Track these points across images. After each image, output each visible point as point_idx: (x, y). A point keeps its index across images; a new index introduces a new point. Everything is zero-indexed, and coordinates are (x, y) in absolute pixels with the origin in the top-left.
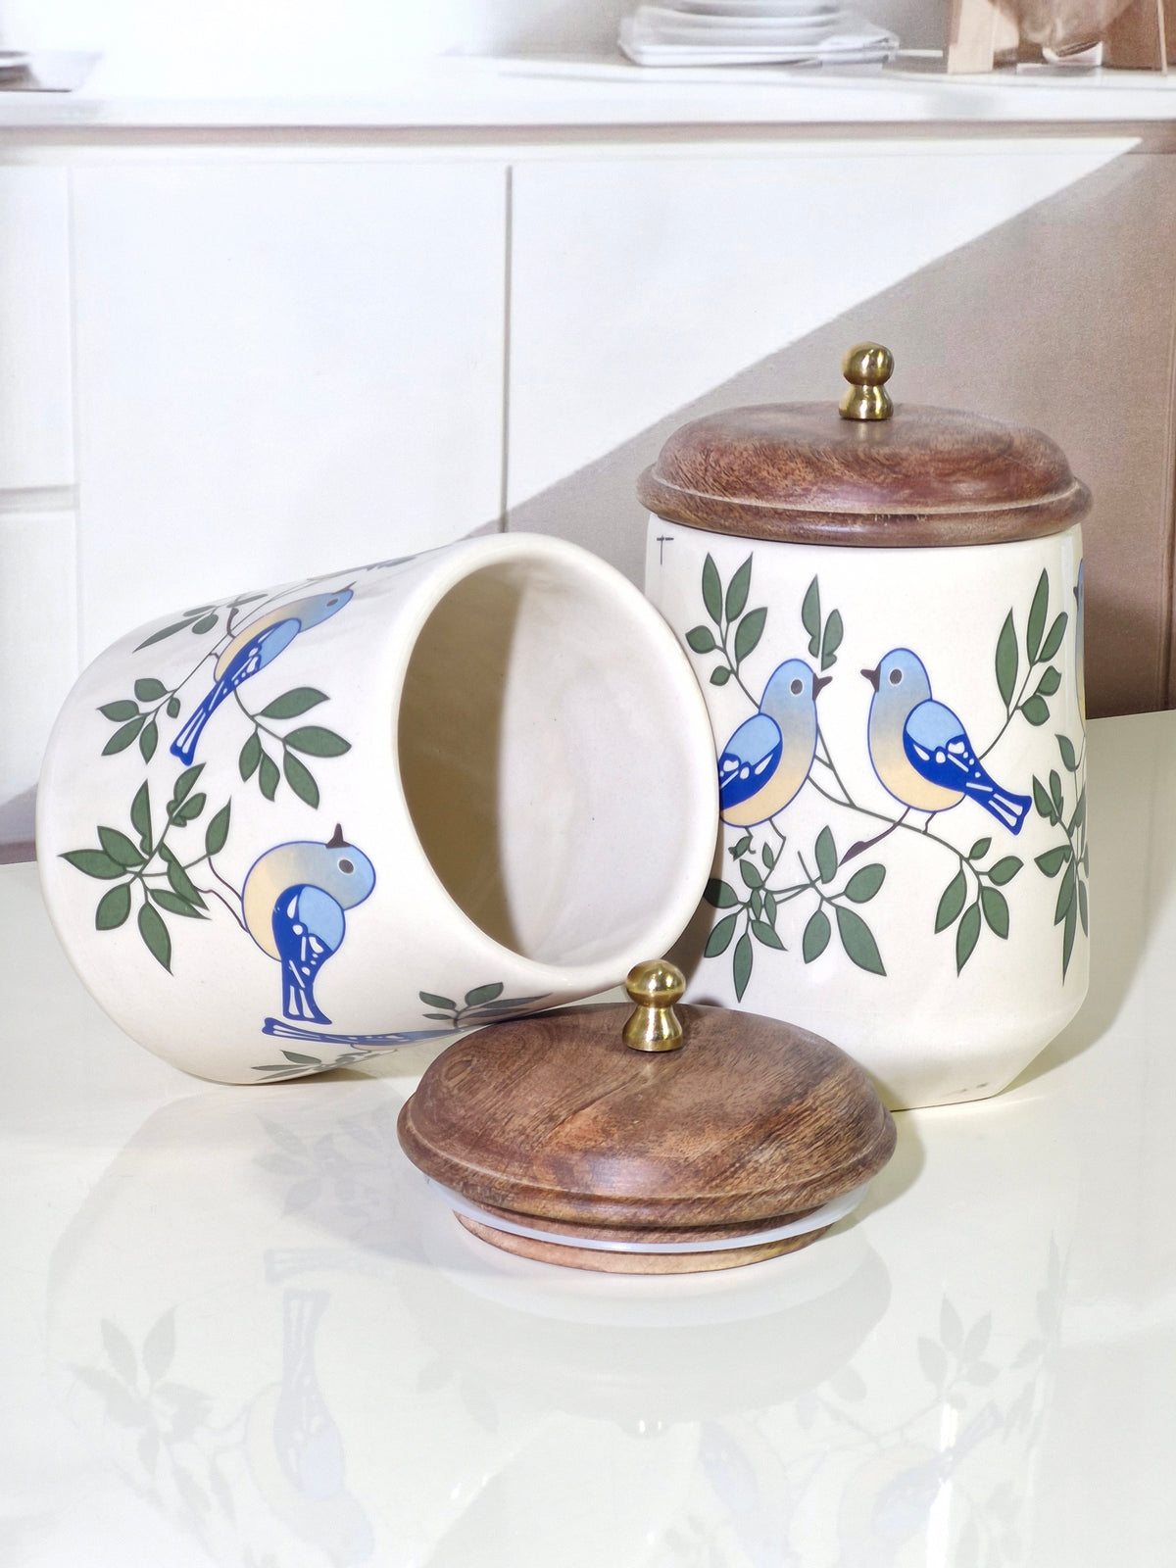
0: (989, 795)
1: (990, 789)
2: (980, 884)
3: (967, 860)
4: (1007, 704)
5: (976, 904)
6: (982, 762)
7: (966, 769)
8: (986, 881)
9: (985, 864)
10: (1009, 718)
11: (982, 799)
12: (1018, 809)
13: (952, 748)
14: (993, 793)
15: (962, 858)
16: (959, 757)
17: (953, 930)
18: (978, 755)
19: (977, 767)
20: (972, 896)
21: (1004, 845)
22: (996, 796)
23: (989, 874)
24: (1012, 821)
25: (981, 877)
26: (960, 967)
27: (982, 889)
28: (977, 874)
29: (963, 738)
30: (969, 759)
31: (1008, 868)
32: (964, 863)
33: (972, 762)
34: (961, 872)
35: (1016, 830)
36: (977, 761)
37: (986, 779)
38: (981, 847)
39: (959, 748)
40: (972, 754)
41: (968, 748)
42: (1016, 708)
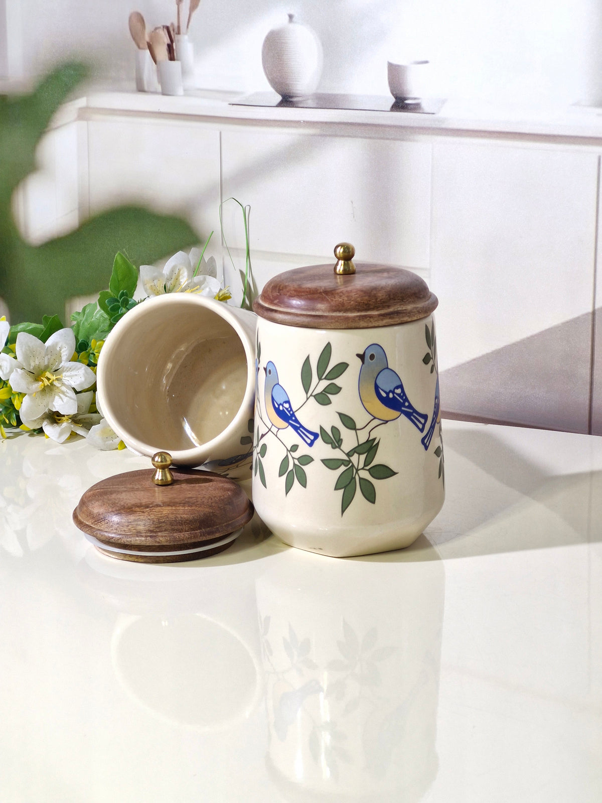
0: (298, 428)
1: (298, 426)
2: (294, 462)
3: (289, 451)
4: (307, 393)
5: (293, 469)
6: (296, 414)
7: (289, 415)
8: (297, 462)
9: (297, 455)
10: (307, 399)
11: (296, 429)
12: (312, 437)
13: (285, 405)
14: (300, 427)
15: (287, 449)
16: (287, 409)
17: (285, 476)
18: (294, 410)
19: (293, 415)
20: (291, 467)
21: (304, 449)
22: (301, 429)
23: (298, 459)
24: (309, 441)
25: (295, 460)
26: (287, 494)
27: (295, 465)
28: (293, 458)
29: (288, 402)
30: (290, 411)
31: (307, 460)
32: (288, 452)
33: (291, 412)
34: (287, 455)
35: (311, 445)
36: (293, 413)
37: (296, 421)
38: (295, 448)
39: (287, 405)
40: (291, 410)
41: (290, 406)
42: (311, 395)
